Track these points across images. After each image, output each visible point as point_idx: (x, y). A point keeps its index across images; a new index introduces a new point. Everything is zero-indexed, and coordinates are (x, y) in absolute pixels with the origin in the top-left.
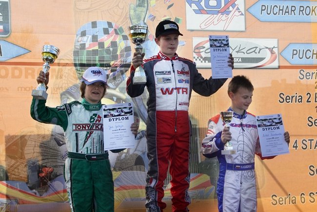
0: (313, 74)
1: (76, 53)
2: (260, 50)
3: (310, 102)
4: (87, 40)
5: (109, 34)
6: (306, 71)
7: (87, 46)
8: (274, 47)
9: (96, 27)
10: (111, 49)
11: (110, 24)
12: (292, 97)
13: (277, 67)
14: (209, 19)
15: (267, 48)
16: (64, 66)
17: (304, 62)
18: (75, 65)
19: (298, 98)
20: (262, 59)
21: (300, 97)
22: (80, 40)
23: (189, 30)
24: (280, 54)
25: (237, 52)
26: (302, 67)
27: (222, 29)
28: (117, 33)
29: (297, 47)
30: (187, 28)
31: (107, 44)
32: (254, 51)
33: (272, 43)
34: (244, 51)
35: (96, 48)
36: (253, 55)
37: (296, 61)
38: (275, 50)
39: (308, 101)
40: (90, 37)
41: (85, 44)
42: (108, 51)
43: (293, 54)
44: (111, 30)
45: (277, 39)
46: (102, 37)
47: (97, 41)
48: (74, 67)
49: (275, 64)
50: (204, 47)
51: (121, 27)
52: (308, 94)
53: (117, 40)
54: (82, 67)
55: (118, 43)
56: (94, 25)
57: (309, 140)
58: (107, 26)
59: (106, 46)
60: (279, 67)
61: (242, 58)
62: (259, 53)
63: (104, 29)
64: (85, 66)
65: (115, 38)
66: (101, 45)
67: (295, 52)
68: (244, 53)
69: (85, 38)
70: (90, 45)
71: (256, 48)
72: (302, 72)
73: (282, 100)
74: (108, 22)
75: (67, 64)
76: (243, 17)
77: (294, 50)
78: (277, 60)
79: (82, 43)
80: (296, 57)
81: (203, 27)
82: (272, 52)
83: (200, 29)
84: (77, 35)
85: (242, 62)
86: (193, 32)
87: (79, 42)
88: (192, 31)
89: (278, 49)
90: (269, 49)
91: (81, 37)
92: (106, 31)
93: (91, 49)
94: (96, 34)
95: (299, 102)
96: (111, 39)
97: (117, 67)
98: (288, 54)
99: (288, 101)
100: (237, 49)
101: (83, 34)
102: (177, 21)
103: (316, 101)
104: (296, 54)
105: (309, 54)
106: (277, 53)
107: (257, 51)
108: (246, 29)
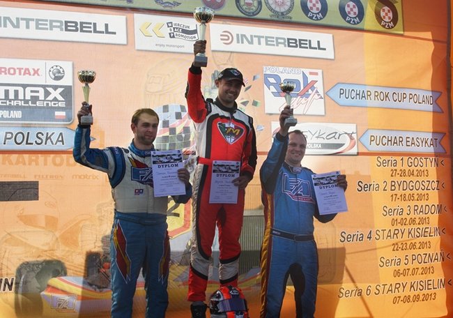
0: (388, 161)
2: (340, 135)
3: (386, 190)
5: (181, 119)
6: (383, 158)
8: (353, 133)
9: (168, 111)
10: (183, 135)
11: (183, 108)
12: (370, 185)
13: (356, 154)
15: (346, 133)
17: (381, 148)
19: (375, 186)
20: (341, 145)
21: (377, 186)
23: (267, 114)
24: (359, 140)
25: (317, 137)
26: (379, 154)
27: (302, 113)
28: (190, 118)
29: (374, 133)
30: (266, 112)
31: (179, 130)
32: (334, 137)
33: (351, 128)
34: (324, 136)
35: (167, 134)
36: (333, 141)
37: (374, 147)
38: (354, 136)
39: (384, 190)
40: (161, 122)
42: (179, 137)
43: (371, 141)
44: (184, 114)
45: (355, 124)
46: (174, 122)
47: (168, 127)
49: (354, 150)
52: (384, 182)
53: (190, 125)
55: (191, 128)
56: (166, 108)
57: (382, 230)
58: (179, 110)
59: (177, 132)
60: (358, 154)
61: (322, 144)
62: (338, 138)
63: (176, 113)
65: (187, 123)
66: (173, 131)
67: (372, 138)
68: (324, 139)
70: (161, 131)
71: (336, 133)
72: (379, 159)
73: (360, 189)
74: (181, 106)
76: (322, 100)
77: (371, 136)
78: (356, 146)
80: (374, 143)
82: (351, 138)
85: (322, 148)
86: (272, 116)
88: (271, 114)
89: (357, 135)
90: (348, 134)
92: (178, 116)
93: (161, 136)
94: (167, 119)
95: (376, 190)
96: (183, 124)
98: (366, 140)
99: (366, 189)
100: (317, 135)
102: (255, 104)
103: (391, 190)
104: (374, 140)
105: (385, 141)
106: (356, 139)
107: (337, 136)
108: (325, 113)
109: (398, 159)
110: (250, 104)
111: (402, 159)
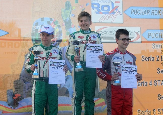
0: (159, 46)
1: (33, 34)
2: (131, 33)
3: (158, 60)
5: (50, 24)
6: (156, 44)
7: (38, 31)
8: (138, 32)
9: (44, 21)
11: (51, 19)
12: (149, 58)
14: (103, 17)
15: (135, 32)
16: (27, 41)
17: (155, 39)
18: (33, 40)
19: (152, 58)
20: (132, 38)
21: (153, 58)
22: (35, 27)
23: (93, 22)
24: (142, 35)
26: (154, 42)
27: (111, 22)
28: (55, 24)
29: (151, 32)
37: (150, 39)
38: (139, 33)
39: (157, 60)
40: (40, 26)
41: (37, 29)
43: (149, 35)
44: (52, 22)
45: (140, 27)
48: (32, 42)
49: (139, 40)
50: (101, 32)
51: (57, 21)
52: (157, 56)
54: (36, 42)
55: (55, 29)
57: (158, 81)
58: (49, 20)
60: (141, 42)
64: (38, 41)
65: (53, 26)
69: (38, 27)
70: (40, 30)
72: (154, 45)
73: (143, 60)
74: (50, 18)
75: (28, 40)
76: (122, 16)
77: (149, 33)
78: (140, 38)
79: (36, 29)
80: (150, 37)
81: (101, 21)
83: (99, 22)
84: (33, 25)
86: (95, 23)
87: (34, 28)
90: (136, 32)
91: (35, 26)
94: (43, 24)
95: (153, 61)
97: (54, 42)
98: (146, 35)
99: (146, 60)
101: (37, 24)
103: (161, 60)
104: (150, 35)
105: (158, 35)
108: (123, 22)
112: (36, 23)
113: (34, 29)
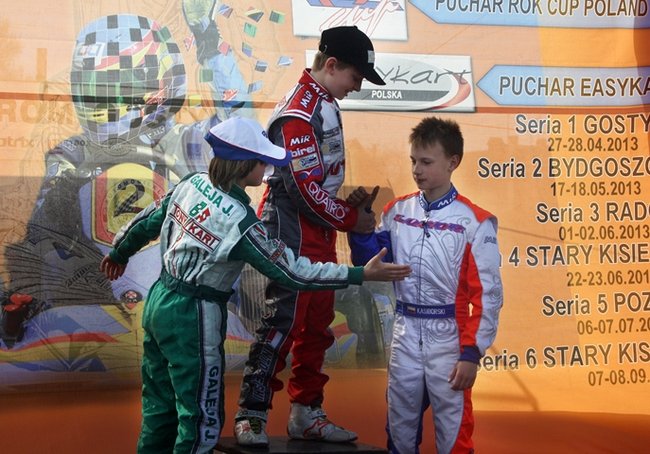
0: (541, 123)
1: (77, 77)
2: (438, 76)
4: (98, 51)
5: (141, 40)
6: (529, 117)
7: (97, 63)
8: (464, 72)
9: (117, 27)
10: (146, 70)
11: (143, 22)
12: (505, 166)
13: (472, 110)
14: (336, 16)
15: (450, 73)
16: (52, 100)
17: (524, 99)
18: (75, 99)
19: (515, 168)
20: (442, 94)
21: (521, 167)
22: (83, 51)
23: (298, 36)
24: (476, 84)
25: (394, 79)
26: (520, 111)
28: (157, 39)
29: (509, 73)
30: (295, 33)
31: (137, 60)
32: (427, 78)
33: (461, 63)
34: (408, 77)
35: (116, 66)
36: (424, 87)
37: (508, 98)
38: (467, 77)
39: (536, 175)
40: (104, 45)
41: (93, 59)
42: (139, 73)
43: (502, 86)
44: (145, 33)
45: (469, 57)
46: (127, 46)
47: (117, 54)
48: (72, 103)
49: (468, 104)
51: (165, 28)
52: (535, 160)
53: (158, 53)
54: (88, 104)
55: (159, 58)
56: (112, 21)
57: (541, 248)
58: (137, 26)
59: (135, 63)
60: (476, 110)
61: (403, 92)
62: (436, 81)
63: (131, 30)
64: (93, 101)
65: (152, 49)
66: (126, 61)
67: (505, 82)
68: (407, 82)
69: (93, 48)
70: (103, 60)
71: (430, 72)
72: (521, 119)
73: (484, 172)
74: (139, 17)
75: (59, 96)
77: (502, 78)
78: (471, 97)
79: (87, 56)
80: (508, 91)
82: (462, 82)
84: (78, 42)
85: (403, 99)
86: (307, 40)
87: (81, 54)
88: (304, 37)
89: (473, 76)
90: (455, 74)
91: (85, 45)
92: (135, 35)
93: (105, 70)
94: (115, 41)
95: (519, 176)
96: (145, 50)
97: (156, 104)
98: (492, 84)
99: (496, 173)
100: (393, 75)
101: (91, 39)
102: (275, 18)
103: (551, 175)
104: (508, 85)
105: (533, 86)
106: (470, 82)
107: (432, 77)
108: (408, 36)
109: (564, 119)
110: (265, 19)
111: (573, 119)
112: (88, 32)
113: (81, 59)
